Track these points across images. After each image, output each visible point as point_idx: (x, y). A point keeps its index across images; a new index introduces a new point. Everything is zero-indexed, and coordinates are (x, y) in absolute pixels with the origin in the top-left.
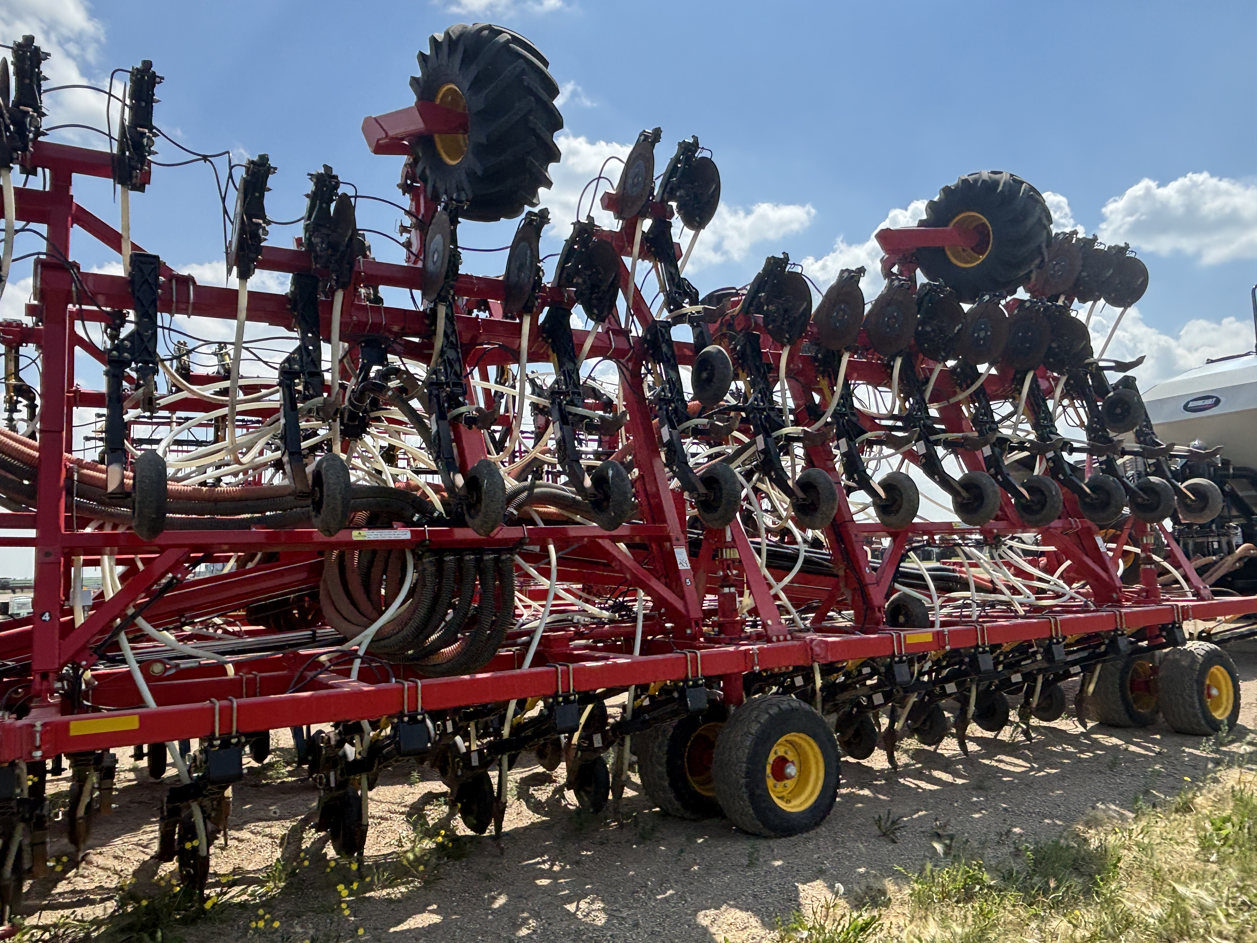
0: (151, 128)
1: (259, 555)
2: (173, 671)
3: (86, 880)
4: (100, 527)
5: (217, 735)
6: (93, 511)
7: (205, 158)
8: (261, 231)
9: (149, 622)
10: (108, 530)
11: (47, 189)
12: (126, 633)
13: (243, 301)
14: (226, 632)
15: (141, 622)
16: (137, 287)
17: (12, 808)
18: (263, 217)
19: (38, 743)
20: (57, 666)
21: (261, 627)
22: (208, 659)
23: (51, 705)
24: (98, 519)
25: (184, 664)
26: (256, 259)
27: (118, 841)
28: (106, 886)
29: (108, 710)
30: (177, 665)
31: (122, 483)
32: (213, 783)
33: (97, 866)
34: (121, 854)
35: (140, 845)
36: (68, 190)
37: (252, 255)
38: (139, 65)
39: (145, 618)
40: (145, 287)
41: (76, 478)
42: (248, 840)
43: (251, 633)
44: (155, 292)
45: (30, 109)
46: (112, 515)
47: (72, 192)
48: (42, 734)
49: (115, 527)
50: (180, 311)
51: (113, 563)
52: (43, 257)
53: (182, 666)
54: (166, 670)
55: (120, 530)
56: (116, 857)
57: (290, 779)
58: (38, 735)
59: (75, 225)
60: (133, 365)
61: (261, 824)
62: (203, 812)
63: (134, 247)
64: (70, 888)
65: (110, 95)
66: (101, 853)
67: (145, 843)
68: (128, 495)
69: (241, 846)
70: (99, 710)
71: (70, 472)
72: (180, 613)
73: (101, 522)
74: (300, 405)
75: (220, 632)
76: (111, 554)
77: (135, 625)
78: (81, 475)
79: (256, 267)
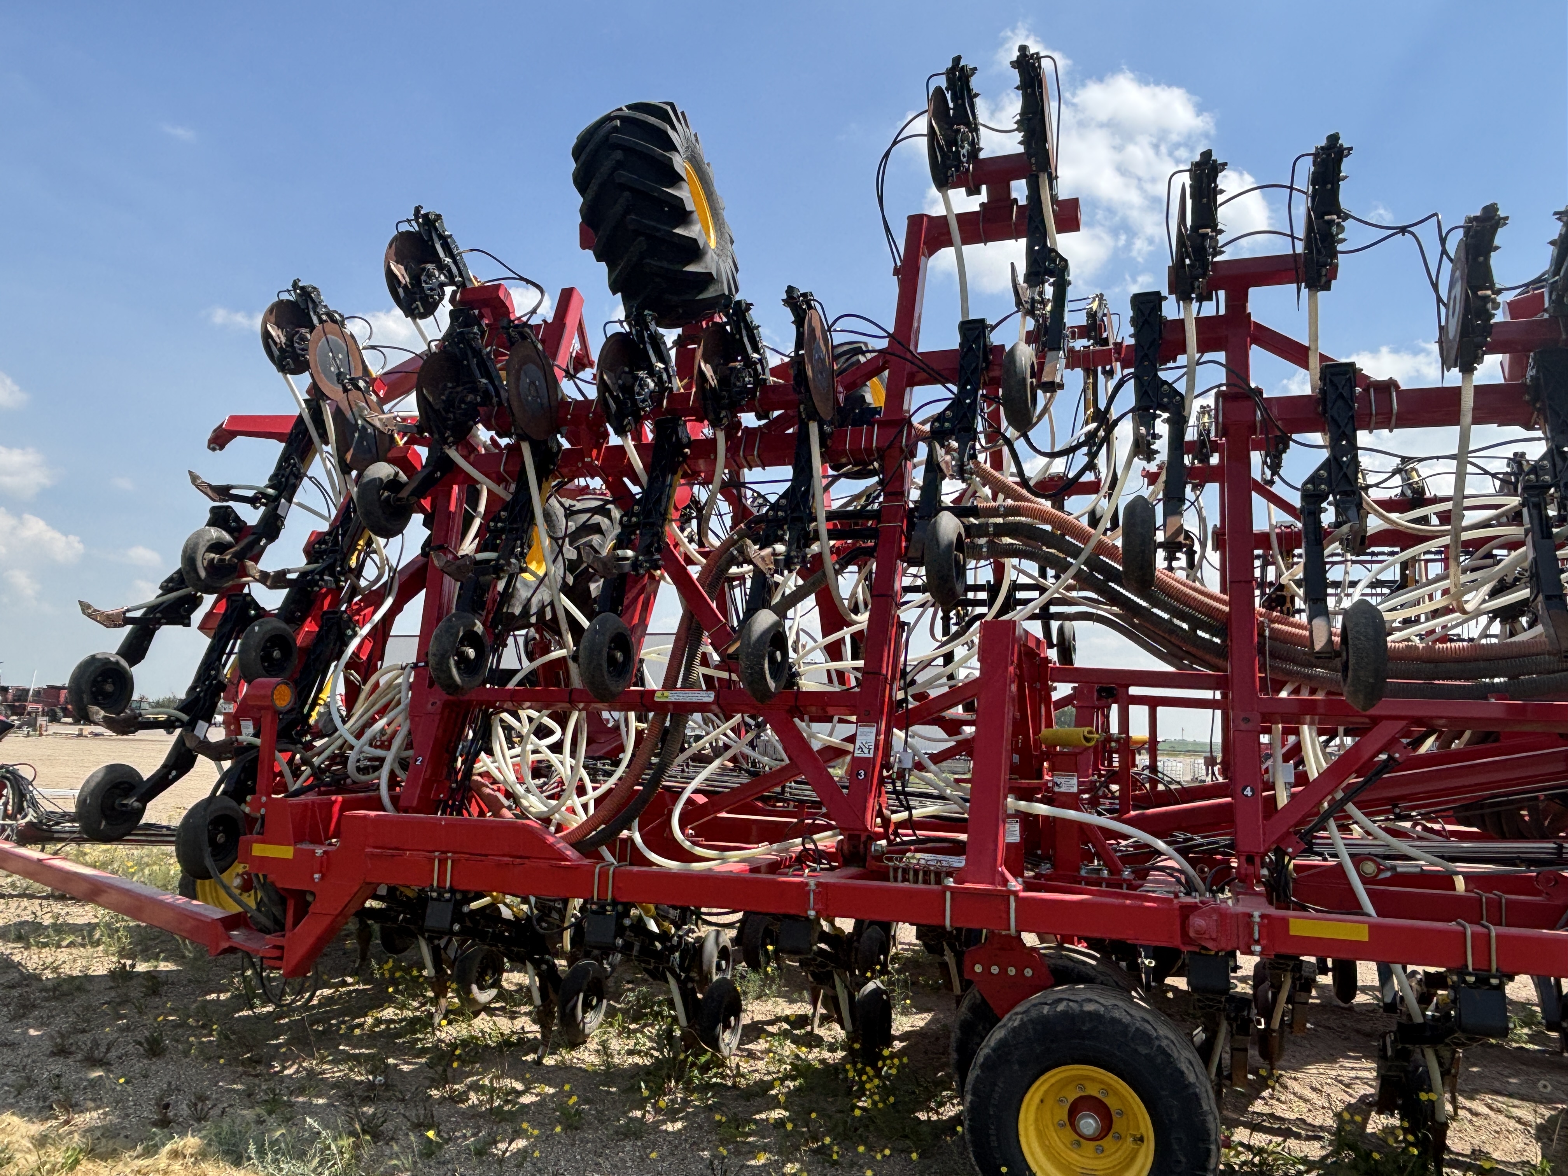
0: (1339, 212)
1: (1467, 734)
2: (1388, 874)
3: (1284, 1107)
4: (1296, 691)
5: (1470, 968)
6: (1290, 673)
7: (1403, 230)
8: (1490, 306)
9: (1359, 809)
10: (1305, 695)
11: (1222, 312)
12: (1336, 819)
13: (1468, 401)
14: (1425, 828)
15: (1351, 808)
16: (1330, 405)
17: (1221, 1002)
18: (1491, 287)
19: (1256, 936)
20: (1262, 850)
21: (1475, 829)
22: (1432, 864)
23: (1258, 894)
24: (1293, 682)
25: (1402, 866)
26: (1486, 344)
27: (1312, 1069)
28: (1309, 1120)
29: (1317, 911)
30: (1393, 868)
31: (1330, 641)
32: (1464, 1031)
33: (1294, 1094)
34: (1319, 1087)
35: (1341, 1082)
36: (1244, 307)
37: (1479, 339)
38: (1323, 143)
39: (1354, 804)
40: (1340, 403)
41: (1267, 633)
42: (1486, 1117)
43: (1462, 836)
44: (1351, 408)
45: (1209, 230)
46: (1310, 678)
47: (1249, 310)
48: (1261, 926)
49: (1313, 692)
50: (1380, 425)
51: (1314, 734)
52: (1224, 388)
53: (1399, 869)
54: (1380, 871)
55: (1319, 696)
56: (1314, 1089)
57: (1530, 1046)
58: (1256, 928)
59: (1253, 346)
60: (1331, 498)
61: (1500, 1099)
62: (1441, 1064)
63: (1323, 358)
64: (1266, 1110)
65: (1291, 188)
66: (1295, 1079)
67: (1346, 1081)
68: (1338, 654)
69: (1478, 1121)
70: (1305, 909)
71: (1261, 626)
72: (1394, 802)
73: (1296, 684)
74: (1555, 530)
75: (1419, 828)
76: (1312, 723)
77: (1345, 811)
78: (1272, 630)
79: (1485, 353)
